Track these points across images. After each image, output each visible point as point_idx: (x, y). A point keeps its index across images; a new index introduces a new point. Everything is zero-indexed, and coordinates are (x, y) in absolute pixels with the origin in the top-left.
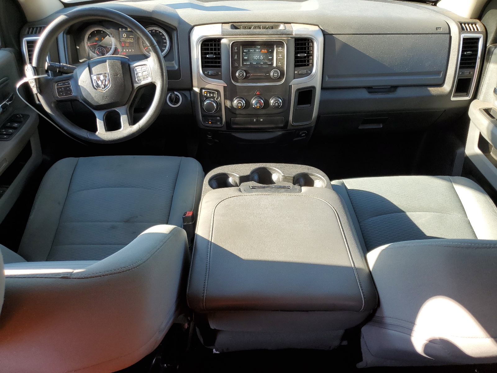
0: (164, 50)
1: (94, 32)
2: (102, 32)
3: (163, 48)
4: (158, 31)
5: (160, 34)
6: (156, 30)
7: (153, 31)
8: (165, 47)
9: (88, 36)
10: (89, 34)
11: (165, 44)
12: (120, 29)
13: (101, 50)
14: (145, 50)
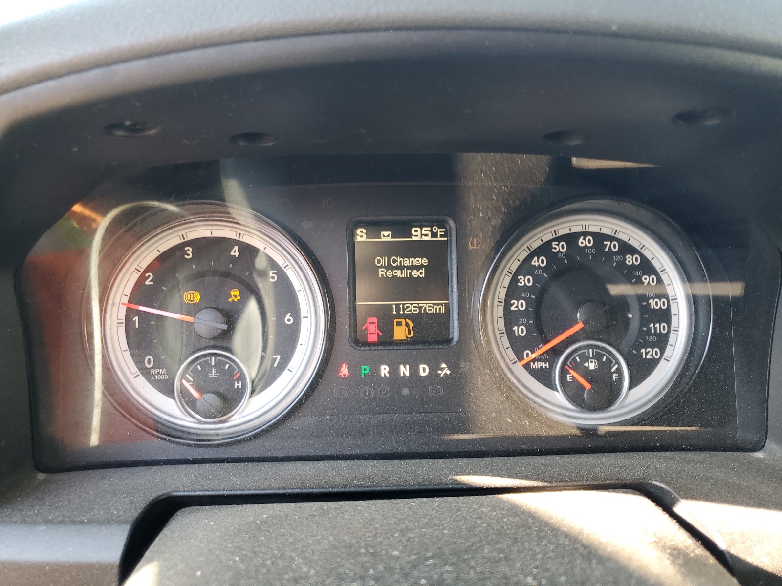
0: (652, 364)
1: (179, 248)
2: (235, 252)
3: (649, 353)
4: (611, 238)
5: (630, 260)
6: (599, 238)
7: (582, 242)
8: (662, 342)
9: (135, 277)
10: (144, 265)
11: (661, 328)
12: (361, 235)
13: (213, 374)
14: (527, 366)
